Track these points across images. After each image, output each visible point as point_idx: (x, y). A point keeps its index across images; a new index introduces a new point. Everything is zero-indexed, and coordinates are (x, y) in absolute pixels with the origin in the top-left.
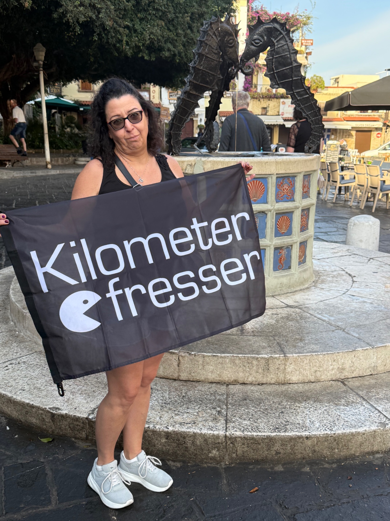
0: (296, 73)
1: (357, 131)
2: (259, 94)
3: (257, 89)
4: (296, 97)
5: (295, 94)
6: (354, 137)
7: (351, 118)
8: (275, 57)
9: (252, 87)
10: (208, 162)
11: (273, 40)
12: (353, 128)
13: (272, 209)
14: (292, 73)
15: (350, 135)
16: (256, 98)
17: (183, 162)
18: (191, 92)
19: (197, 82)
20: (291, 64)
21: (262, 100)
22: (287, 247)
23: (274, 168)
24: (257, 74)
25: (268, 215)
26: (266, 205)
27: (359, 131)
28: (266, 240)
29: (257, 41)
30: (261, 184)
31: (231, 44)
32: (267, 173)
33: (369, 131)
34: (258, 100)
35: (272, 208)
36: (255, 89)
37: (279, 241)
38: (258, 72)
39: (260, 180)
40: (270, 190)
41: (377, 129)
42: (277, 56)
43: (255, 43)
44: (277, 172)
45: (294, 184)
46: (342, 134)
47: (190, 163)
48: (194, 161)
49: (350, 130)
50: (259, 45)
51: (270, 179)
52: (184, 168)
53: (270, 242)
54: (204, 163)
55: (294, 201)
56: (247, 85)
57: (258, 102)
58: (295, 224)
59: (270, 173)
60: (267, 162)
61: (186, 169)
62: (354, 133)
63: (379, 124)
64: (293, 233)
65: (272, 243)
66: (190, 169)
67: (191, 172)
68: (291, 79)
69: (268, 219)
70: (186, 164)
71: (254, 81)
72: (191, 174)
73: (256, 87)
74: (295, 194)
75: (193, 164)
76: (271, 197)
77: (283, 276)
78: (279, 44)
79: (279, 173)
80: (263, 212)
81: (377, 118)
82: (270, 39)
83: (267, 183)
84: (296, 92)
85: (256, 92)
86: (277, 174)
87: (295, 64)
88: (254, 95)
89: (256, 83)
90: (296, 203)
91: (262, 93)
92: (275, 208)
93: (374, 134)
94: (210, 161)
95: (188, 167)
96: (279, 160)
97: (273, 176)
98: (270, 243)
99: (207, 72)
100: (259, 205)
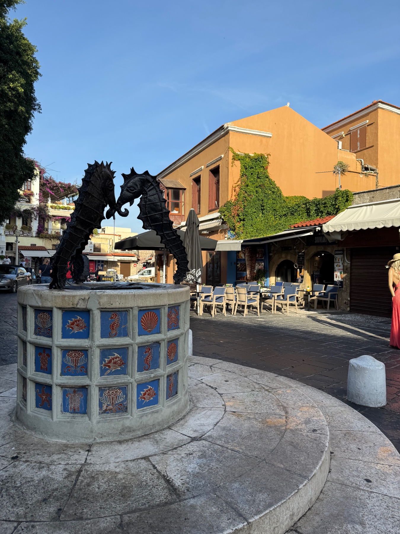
0: (165, 218)
1: (121, 263)
2: (50, 235)
3: (48, 232)
4: (166, 238)
5: (165, 235)
6: (120, 266)
7: (117, 254)
8: (148, 203)
9: (44, 230)
10: (104, 295)
11: (146, 189)
12: (119, 261)
13: (166, 339)
14: (162, 217)
15: (117, 266)
16: (48, 238)
17: (74, 296)
18: (77, 227)
19: (83, 218)
20: (162, 210)
21: (52, 240)
22: (175, 373)
23: (167, 299)
24: (48, 222)
25: (162, 344)
26: (160, 335)
27: (122, 262)
28: (160, 370)
29: (132, 189)
30: (155, 315)
31: (111, 188)
32: (162, 304)
33: (129, 262)
34: (49, 239)
35: (165, 337)
36: (46, 232)
37: (171, 369)
38: (48, 220)
39: (154, 311)
40: (163, 320)
41: (134, 262)
42: (150, 203)
43: (130, 189)
44: (169, 303)
45: (178, 312)
46: (111, 264)
47: (83, 298)
48: (88, 294)
49: (116, 262)
50: (134, 191)
51: (163, 309)
52: (76, 303)
53: (164, 371)
54: (100, 297)
55: (179, 328)
56: (41, 228)
57: (49, 241)
58: (180, 350)
59: (163, 304)
60: (161, 294)
61: (77, 304)
62: (119, 264)
63: (135, 259)
64: (179, 358)
65: (166, 372)
66: (83, 304)
67: (84, 307)
68: (162, 223)
69: (162, 348)
70: (77, 299)
71: (46, 226)
72: (83, 309)
73: (47, 230)
74: (180, 321)
75: (87, 298)
76: (164, 326)
77: (174, 404)
78: (151, 193)
79: (170, 304)
80: (157, 342)
81: (133, 255)
82: (143, 188)
83: (160, 314)
84: (165, 234)
85: (47, 233)
86: (169, 305)
87: (164, 211)
88: (46, 236)
89: (47, 227)
90: (180, 329)
91: (52, 235)
92: (168, 337)
93: (132, 265)
94: (107, 295)
95: (80, 302)
96: (170, 292)
97: (165, 307)
98: (164, 373)
99: (93, 210)
100: (153, 335)
